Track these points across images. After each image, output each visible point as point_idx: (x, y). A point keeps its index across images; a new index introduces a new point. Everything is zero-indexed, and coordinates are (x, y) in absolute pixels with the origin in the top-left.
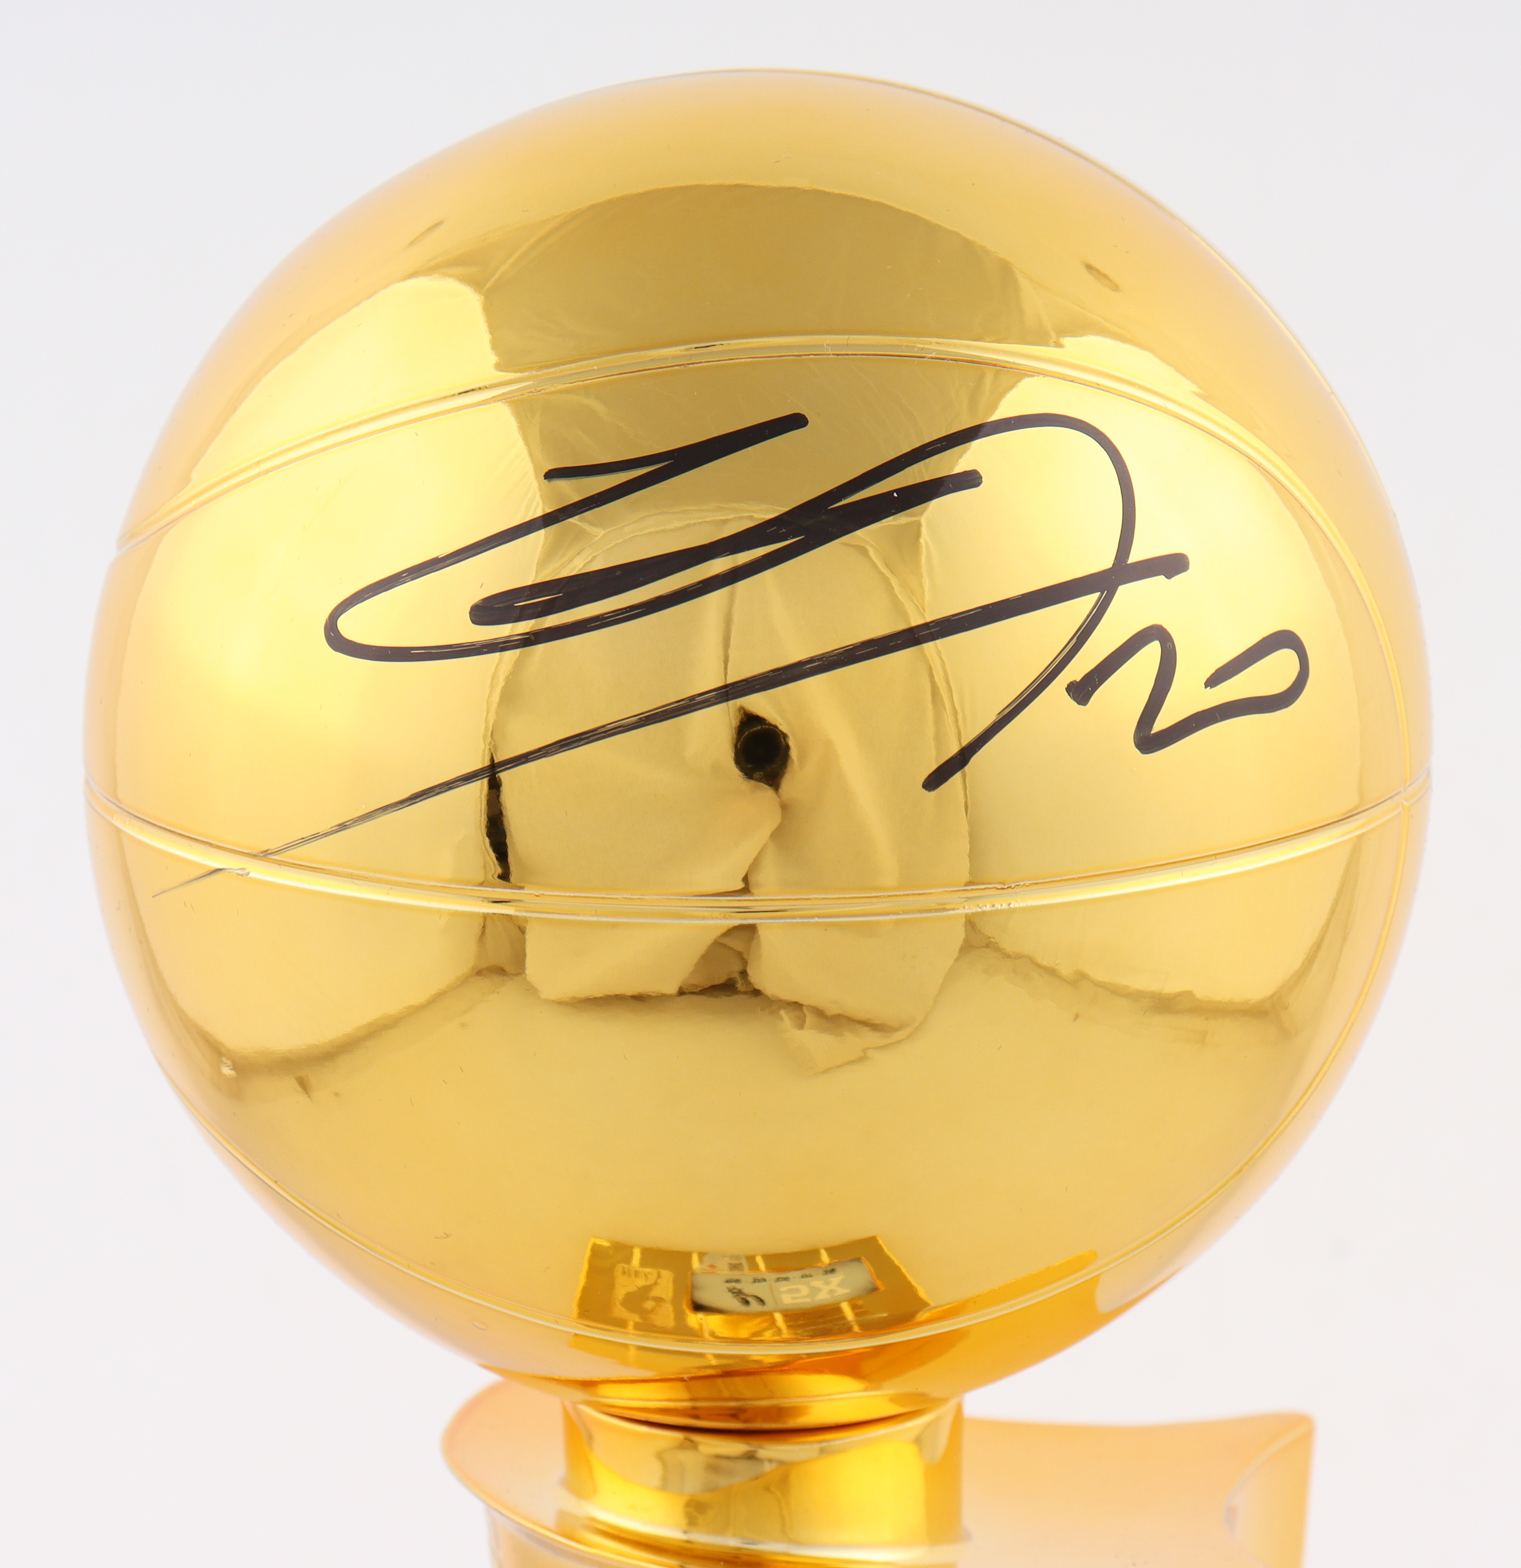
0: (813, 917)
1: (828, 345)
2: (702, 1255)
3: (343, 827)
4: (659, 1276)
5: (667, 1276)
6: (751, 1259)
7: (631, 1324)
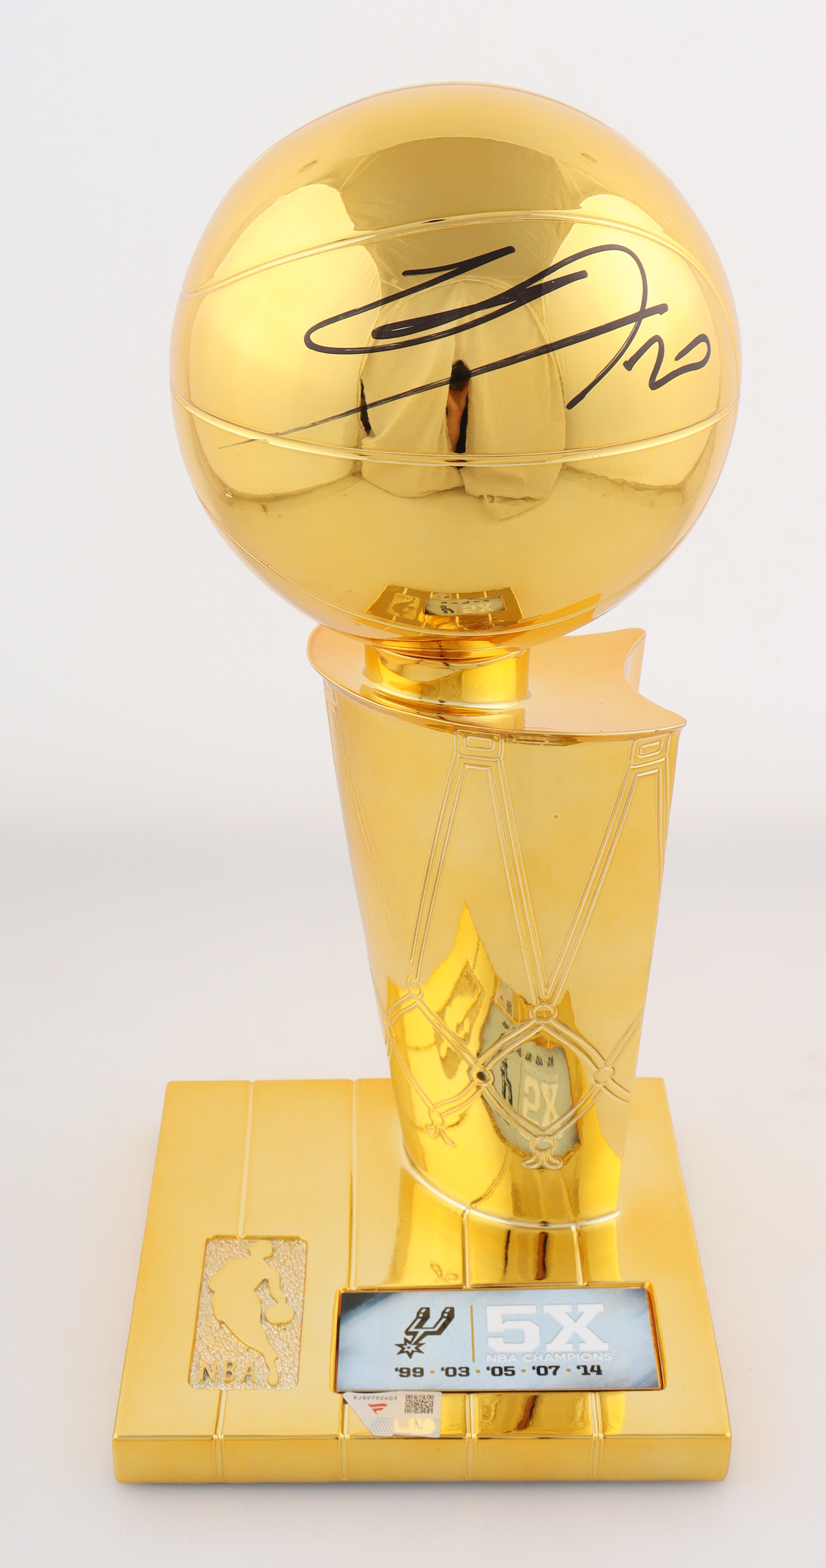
0: (520, 463)
1: (520, 215)
2: (434, 594)
3: (314, 424)
4: (414, 599)
5: (417, 599)
6: (454, 595)
7: (394, 618)
